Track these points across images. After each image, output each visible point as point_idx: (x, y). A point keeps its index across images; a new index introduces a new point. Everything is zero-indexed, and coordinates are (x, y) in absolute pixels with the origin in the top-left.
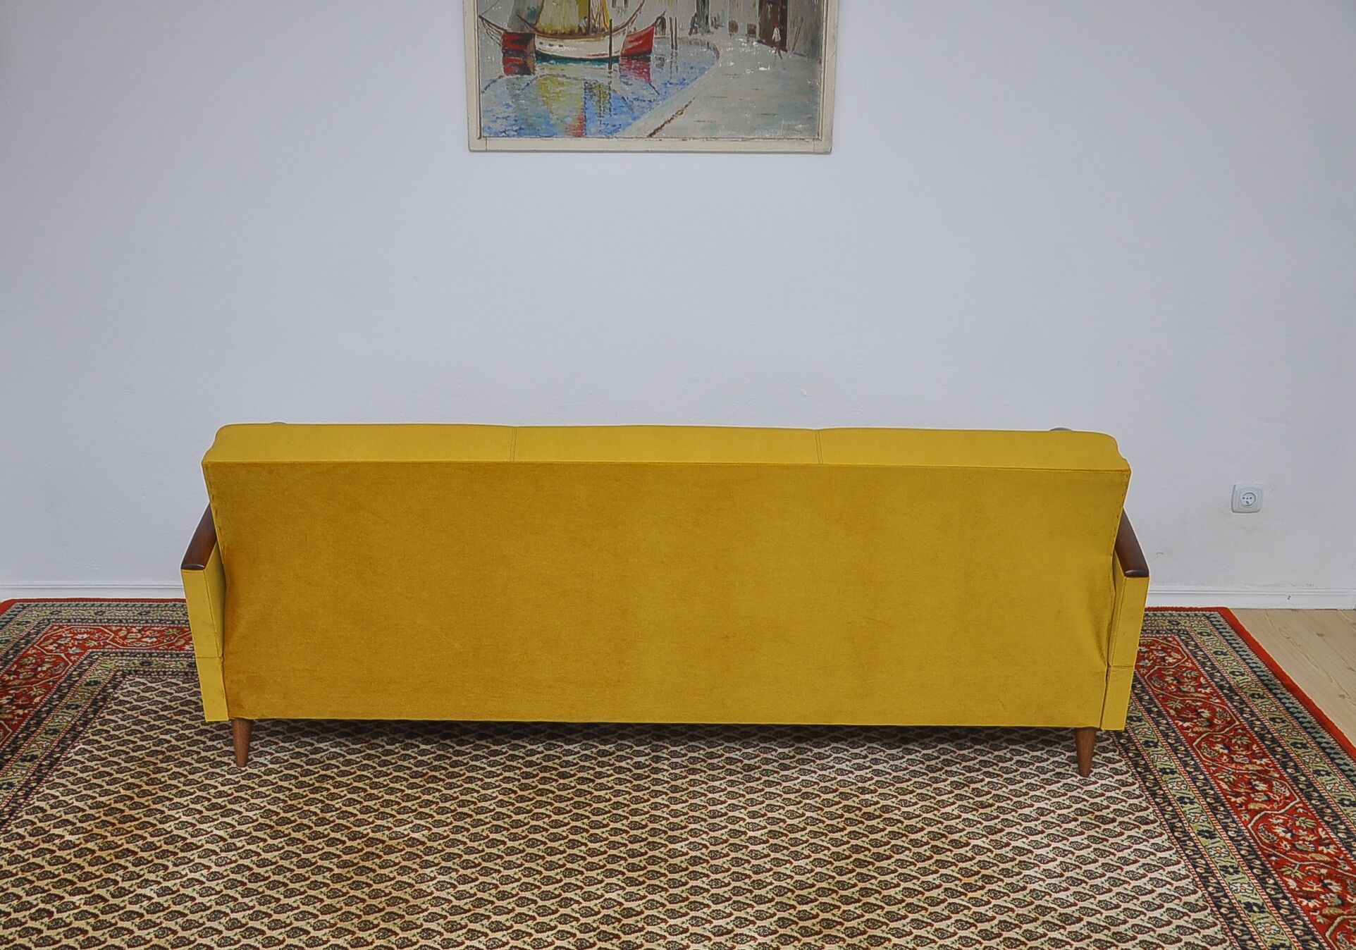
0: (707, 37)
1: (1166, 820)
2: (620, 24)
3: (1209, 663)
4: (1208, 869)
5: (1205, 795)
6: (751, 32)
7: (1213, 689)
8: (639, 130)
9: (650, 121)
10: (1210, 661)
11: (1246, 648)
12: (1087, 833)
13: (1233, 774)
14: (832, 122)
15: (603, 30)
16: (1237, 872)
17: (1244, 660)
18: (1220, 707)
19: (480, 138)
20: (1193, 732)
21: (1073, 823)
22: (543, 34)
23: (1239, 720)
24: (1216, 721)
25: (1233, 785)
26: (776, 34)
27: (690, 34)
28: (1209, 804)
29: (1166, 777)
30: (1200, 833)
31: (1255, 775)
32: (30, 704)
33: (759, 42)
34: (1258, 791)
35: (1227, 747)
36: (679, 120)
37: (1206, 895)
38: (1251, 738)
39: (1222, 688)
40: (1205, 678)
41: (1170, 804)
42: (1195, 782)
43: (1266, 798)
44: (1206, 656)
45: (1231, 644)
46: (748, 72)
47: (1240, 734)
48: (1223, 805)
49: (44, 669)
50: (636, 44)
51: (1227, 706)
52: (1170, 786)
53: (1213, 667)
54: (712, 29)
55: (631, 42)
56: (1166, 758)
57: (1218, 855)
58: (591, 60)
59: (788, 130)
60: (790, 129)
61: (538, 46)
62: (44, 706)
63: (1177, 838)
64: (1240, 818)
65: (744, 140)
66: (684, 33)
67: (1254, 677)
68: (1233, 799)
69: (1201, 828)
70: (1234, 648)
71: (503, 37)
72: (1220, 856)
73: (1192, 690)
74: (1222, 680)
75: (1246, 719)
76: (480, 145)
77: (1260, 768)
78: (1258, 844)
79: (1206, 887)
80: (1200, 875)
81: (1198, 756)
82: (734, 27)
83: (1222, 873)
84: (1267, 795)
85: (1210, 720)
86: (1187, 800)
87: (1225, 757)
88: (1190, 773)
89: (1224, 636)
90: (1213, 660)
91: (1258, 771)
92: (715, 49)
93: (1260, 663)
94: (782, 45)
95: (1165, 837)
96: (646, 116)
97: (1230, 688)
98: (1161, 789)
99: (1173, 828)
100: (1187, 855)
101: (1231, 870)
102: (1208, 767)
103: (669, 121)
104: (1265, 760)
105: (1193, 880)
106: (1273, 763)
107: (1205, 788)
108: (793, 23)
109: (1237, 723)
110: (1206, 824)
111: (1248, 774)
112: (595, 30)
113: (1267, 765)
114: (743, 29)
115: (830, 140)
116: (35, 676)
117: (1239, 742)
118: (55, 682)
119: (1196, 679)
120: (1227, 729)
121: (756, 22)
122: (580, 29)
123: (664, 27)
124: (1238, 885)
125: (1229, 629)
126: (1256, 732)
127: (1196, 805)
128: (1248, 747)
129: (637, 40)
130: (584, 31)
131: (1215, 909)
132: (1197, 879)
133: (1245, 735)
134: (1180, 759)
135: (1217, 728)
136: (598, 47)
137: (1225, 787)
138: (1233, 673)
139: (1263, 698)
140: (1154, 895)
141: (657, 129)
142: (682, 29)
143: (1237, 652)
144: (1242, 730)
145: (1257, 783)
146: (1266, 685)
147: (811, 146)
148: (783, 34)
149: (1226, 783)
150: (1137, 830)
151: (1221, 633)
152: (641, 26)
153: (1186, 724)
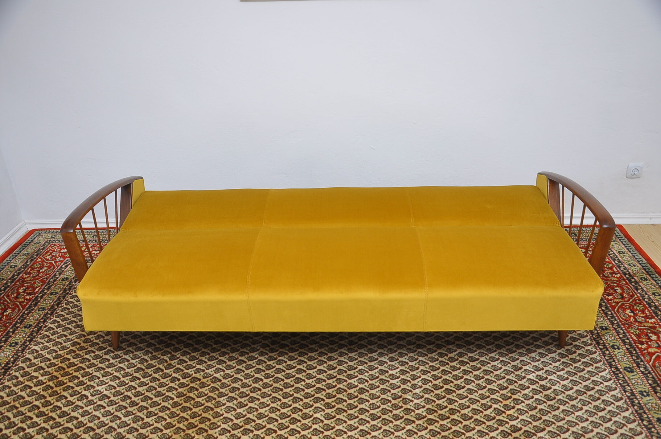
1: (607, 360)
3: (617, 259)
4: (632, 393)
5: (625, 343)
7: (621, 275)
10: (617, 257)
11: (634, 249)
12: (566, 369)
13: (638, 329)
16: (648, 395)
17: (634, 256)
18: (626, 287)
20: (614, 302)
21: (558, 362)
23: (636, 294)
24: (625, 295)
25: (638, 336)
28: (627, 349)
29: (604, 332)
30: (625, 369)
31: (649, 330)
32: (34, 292)
34: (652, 340)
35: (632, 311)
37: (634, 412)
38: (644, 306)
39: (625, 274)
40: (616, 268)
41: (607, 350)
42: (618, 335)
43: (657, 345)
44: (615, 255)
45: (626, 247)
47: (637, 303)
48: (635, 350)
49: (43, 270)
51: (629, 286)
52: (606, 338)
53: (619, 261)
56: (602, 319)
57: (636, 384)
62: (40, 293)
63: (613, 372)
64: (644, 358)
67: (641, 267)
68: (640, 346)
69: (626, 366)
70: (628, 249)
72: (638, 384)
73: (610, 275)
74: (624, 269)
75: (640, 294)
77: (651, 325)
78: (657, 376)
79: (633, 406)
80: (628, 397)
81: (618, 318)
83: (640, 395)
84: (657, 343)
85: (621, 294)
86: (616, 347)
87: (632, 318)
88: (615, 329)
89: (622, 242)
90: (618, 256)
91: (650, 327)
93: (642, 259)
95: (607, 371)
97: (629, 275)
98: (601, 339)
99: (611, 366)
100: (620, 384)
101: (645, 394)
102: (624, 325)
104: (653, 320)
105: (626, 401)
106: (657, 322)
107: (624, 338)
109: (636, 296)
110: (627, 362)
111: (645, 329)
113: (655, 323)
116: (38, 275)
117: (638, 308)
118: (47, 279)
119: (611, 268)
120: (631, 300)
124: (650, 404)
125: (624, 238)
126: (646, 302)
127: (621, 350)
128: (643, 311)
131: (640, 422)
132: (628, 400)
133: (640, 304)
134: (609, 319)
135: (626, 300)
137: (635, 338)
138: (629, 265)
139: (647, 280)
140: (606, 412)
143: (630, 251)
144: (639, 300)
145: (651, 335)
146: (647, 272)
149: (634, 335)
150: (591, 367)
151: (620, 240)
153: (610, 297)
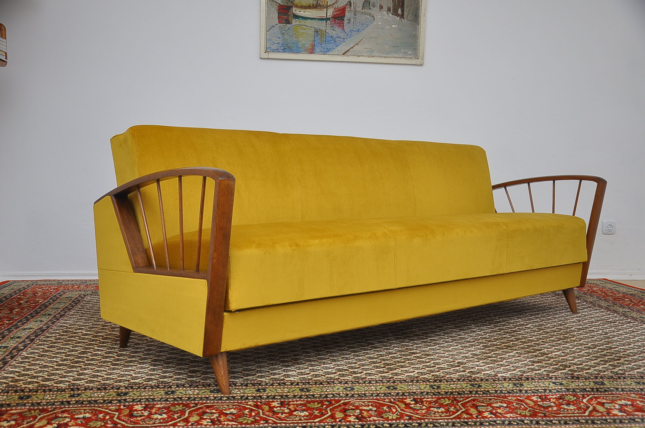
0: (369, 11)
2: (331, 3)
6: (389, 10)
8: (338, 51)
9: (343, 47)
14: (424, 51)
15: (324, 6)
19: (265, 52)
22: (297, 6)
26: (400, 11)
27: (362, 9)
33: (392, 14)
36: (356, 47)
46: (388, 27)
50: (338, 12)
54: (372, 8)
55: (336, 11)
58: (318, 19)
59: (405, 53)
60: (406, 53)
61: (294, 12)
65: (385, 57)
66: (359, 9)
71: (278, 7)
76: (265, 56)
82: (381, 7)
92: (373, 16)
94: (402, 16)
96: (342, 45)
103: (352, 48)
108: (407, 7)
112: (320, 6)
114: (385, 8)
115: (423, 59)
121: (391, 5)
122: (313, 5)
123: (351, 6)
129: (338, 11)
130: (315, 6)
136: (321, 13)
141: (347, 51)
142: (359, 7)
147: (414, 61)
148: (403, 11)
152: (340, 5)
